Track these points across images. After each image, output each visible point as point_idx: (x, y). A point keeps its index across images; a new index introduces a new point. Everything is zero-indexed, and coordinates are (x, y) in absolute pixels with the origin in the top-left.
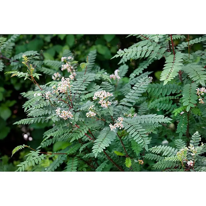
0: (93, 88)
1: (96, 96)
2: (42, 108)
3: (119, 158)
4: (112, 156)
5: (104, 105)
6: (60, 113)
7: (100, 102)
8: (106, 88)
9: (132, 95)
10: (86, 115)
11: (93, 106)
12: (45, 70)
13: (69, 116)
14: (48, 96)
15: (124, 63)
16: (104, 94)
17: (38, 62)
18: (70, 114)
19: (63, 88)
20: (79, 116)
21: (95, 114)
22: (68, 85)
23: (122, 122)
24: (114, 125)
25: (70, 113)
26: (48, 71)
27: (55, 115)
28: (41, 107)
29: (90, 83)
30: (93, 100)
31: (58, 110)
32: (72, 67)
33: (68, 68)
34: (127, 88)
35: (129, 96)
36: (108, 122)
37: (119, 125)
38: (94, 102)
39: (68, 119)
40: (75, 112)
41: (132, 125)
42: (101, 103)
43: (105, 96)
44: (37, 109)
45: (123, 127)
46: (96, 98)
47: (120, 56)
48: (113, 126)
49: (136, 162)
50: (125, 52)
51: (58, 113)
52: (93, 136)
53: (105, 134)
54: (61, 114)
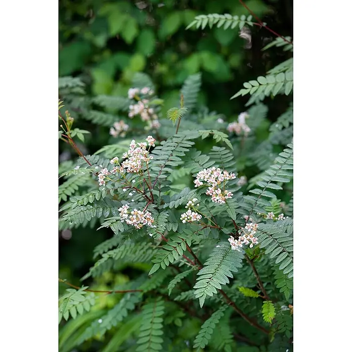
0: (194, 160)
1: (202, 178)
2: (92, 204)
3: (249, 301)
4: (234, 298)
5: (218, 198)
6: (127, 215)
7: (209, 192)
8: (220, 159)
9: (275, 175)
10: (181, 219)
11: (195, 200)
12: (95, 116)
13: (146, 220)
14: (102, 180)
15: (257, 102)
16: (216, 176)
17: (82, 99)
18: (148, 217)
19: (134, 163)
20: (167, 221)
21: (199, 217)
22: (143, 158)
23: (255, 232)
24: (238, 239)
25: (148, 215)
26: (101, 118)
27: (118, 218)
28: (89, 203)
29: (188, 150)
30: (196, 186)
31: (124, 210)
32: (151, 111)
33: (143, 111)
34: (263, 152)
35: (270, 176)
36: (226, 231)
37: (249, 240)
38: (198, 192)
39: (145, 227)
40: (158, 210)
41: (276, 239)
42: (211, 194)
43: (220, 179)
44: (82, 205)
45: (257, 243)
46: (202, 184)
47: (249, 93)
48: (236, 240)
49: (285, 309)
50: (260, 84)
51: (124, 215)
52: (195, 258)
53: (220, 256)
54: (131, 216)
